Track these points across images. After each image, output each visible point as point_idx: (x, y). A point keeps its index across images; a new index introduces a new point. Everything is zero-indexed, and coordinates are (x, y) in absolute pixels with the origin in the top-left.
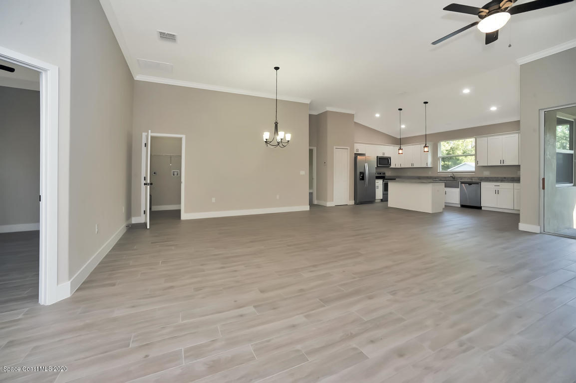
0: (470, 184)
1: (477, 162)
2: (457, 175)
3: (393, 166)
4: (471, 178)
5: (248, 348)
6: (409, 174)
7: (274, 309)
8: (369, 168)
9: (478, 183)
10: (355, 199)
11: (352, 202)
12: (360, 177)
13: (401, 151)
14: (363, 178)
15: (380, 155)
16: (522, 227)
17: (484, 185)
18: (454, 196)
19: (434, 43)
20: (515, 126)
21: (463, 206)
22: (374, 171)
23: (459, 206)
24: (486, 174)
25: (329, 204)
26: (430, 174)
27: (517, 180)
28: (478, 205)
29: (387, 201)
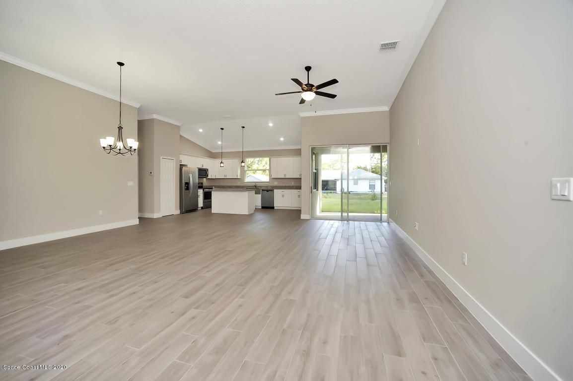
0: (268, 191)
1: (270, 175)
2: (258, 184)
3: (209, 177)
4: (267, 187)
5: (227, 330)
6: (222, 184)
7: (213, 303)
8: (193, 179)
9: (272, 190)
10: (181, 209)
11: (178, 212)
12: (185, 187)
13: (222, 165)
14: (187, 188)
15: (200, 167)
16: (303, 217)
17: (275, 191)
18: (258, 200)
19: (276, 94)
20: (298, 152)
21: (263, 207)
22: (197, 181)
23: (261, 207)
24: (276, 183)
25: (156, 216)
26: (239, 184)
27: (299, 188)
28: (272, 206)
29: (211, 207)
